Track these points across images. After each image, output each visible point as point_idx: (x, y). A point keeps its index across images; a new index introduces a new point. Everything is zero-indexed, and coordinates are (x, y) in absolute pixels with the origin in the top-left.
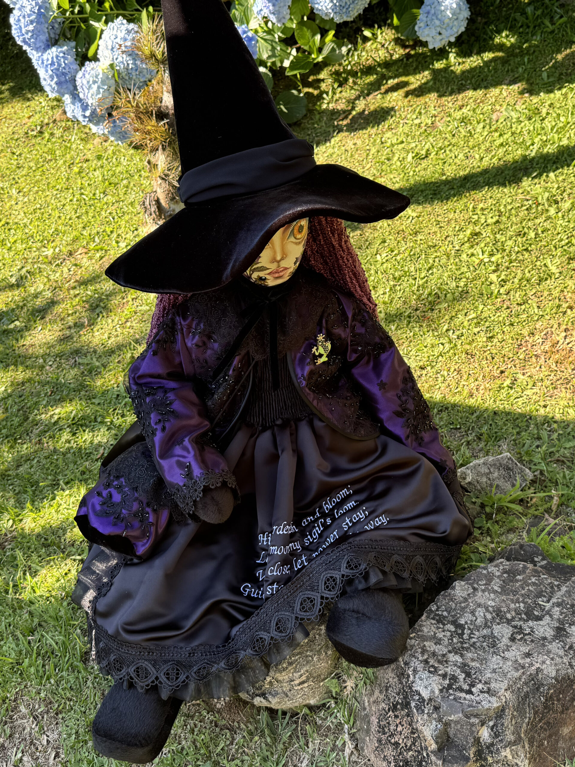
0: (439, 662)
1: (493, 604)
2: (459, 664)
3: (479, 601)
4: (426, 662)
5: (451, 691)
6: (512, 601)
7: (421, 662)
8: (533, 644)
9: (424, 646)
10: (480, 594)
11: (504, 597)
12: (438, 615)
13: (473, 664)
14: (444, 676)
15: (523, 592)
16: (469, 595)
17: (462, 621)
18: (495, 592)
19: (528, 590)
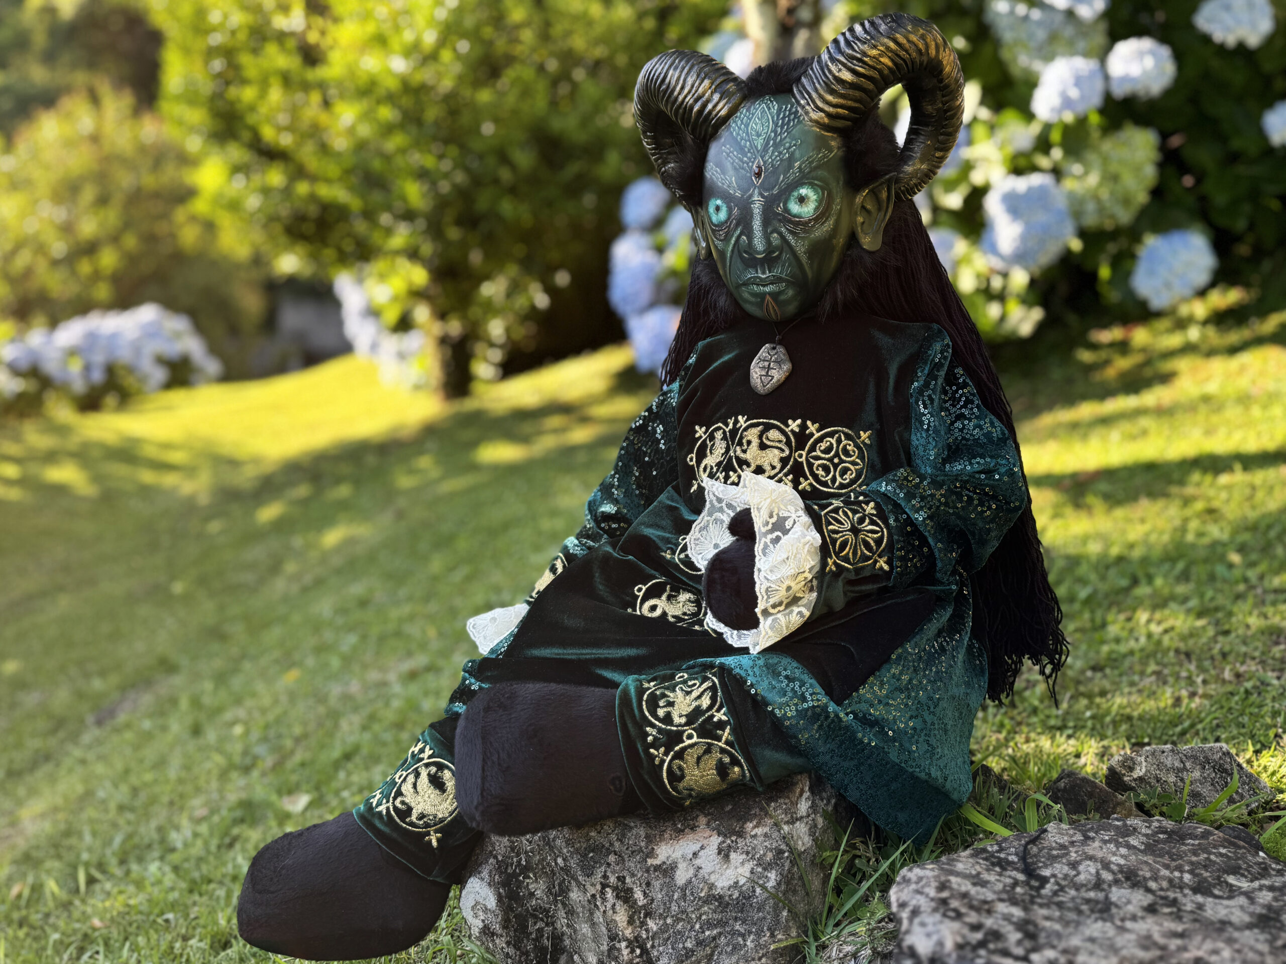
0: (971, 907)
1: (1122, 862)
2: (1015, 919)
3: (1091, 853)
4: (944, 902)
5: (982, 952)
6: (1167, 867)
7: (932, 899)
8: (1197, 925)
9: (949, 881)
10: (1097, 844)
11: (1149, 859)
12: (999, 858)
13: (1047, 924)
14: (976, 927)
15: (1194, 859)
16: (1072, 843)
17: (1046, 873)
18: (1129, 846)
19: (1208, 859)
